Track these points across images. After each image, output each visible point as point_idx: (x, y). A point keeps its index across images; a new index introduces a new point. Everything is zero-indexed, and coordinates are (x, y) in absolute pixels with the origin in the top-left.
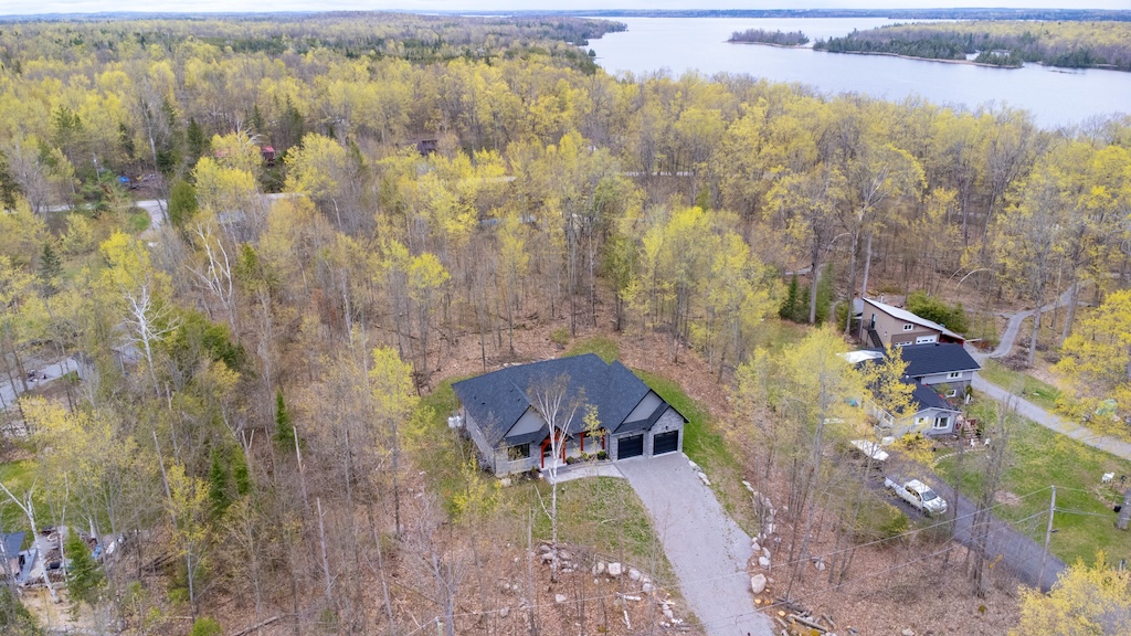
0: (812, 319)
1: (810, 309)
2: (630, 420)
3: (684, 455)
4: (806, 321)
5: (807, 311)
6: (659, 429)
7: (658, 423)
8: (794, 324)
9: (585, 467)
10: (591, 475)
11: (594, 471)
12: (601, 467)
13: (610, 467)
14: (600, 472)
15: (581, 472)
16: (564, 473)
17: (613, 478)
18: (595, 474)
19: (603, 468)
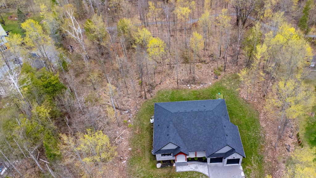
3: (241, 168)
6: (230, 157)
9: (195, 164)
10: (195, 170)
11: (198, 168)
12: (201, 166)
13: (205, 167)
14: (200, 169)
15: (192, 167)
16: (184, 166)
17: (204, 174)
18: (197, 170)
19: (202, 167)
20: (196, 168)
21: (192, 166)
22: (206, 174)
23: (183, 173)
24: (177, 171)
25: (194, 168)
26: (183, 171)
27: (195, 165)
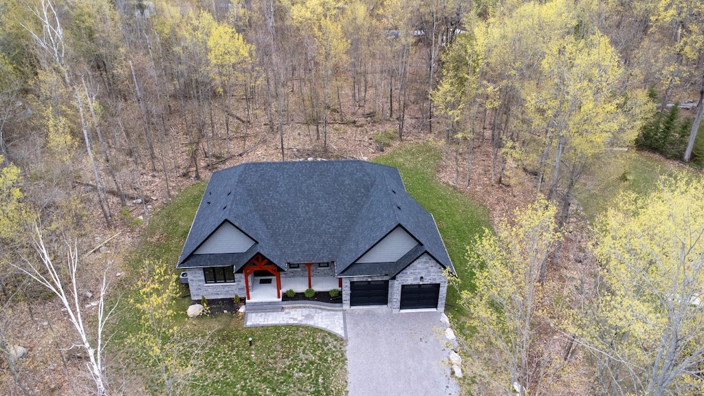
0: (687, 156)
1: (686, 144)
2: (366, 260)
3: (445, 319)
4: (679, 157)
5: (682, 147)
6: (410, 277)
7: (409, 271)
8: (662, 159)
9: (304, 307)
10: (304, 322)
11: (312, 317)
12: (324, 313)
13: (336, 315)
14: (320, 320)
15: (296, 315)
16: (273, 312)
17: (330, 334)
18: (311, 323)
19: (327, 315)
20: (308, 317)
21: (296, 313)
22: (336, 332)
23: (265, 328)
24: (249, 324)
25: (299, 318)
26: (265, 323)
27: (306, 312)
